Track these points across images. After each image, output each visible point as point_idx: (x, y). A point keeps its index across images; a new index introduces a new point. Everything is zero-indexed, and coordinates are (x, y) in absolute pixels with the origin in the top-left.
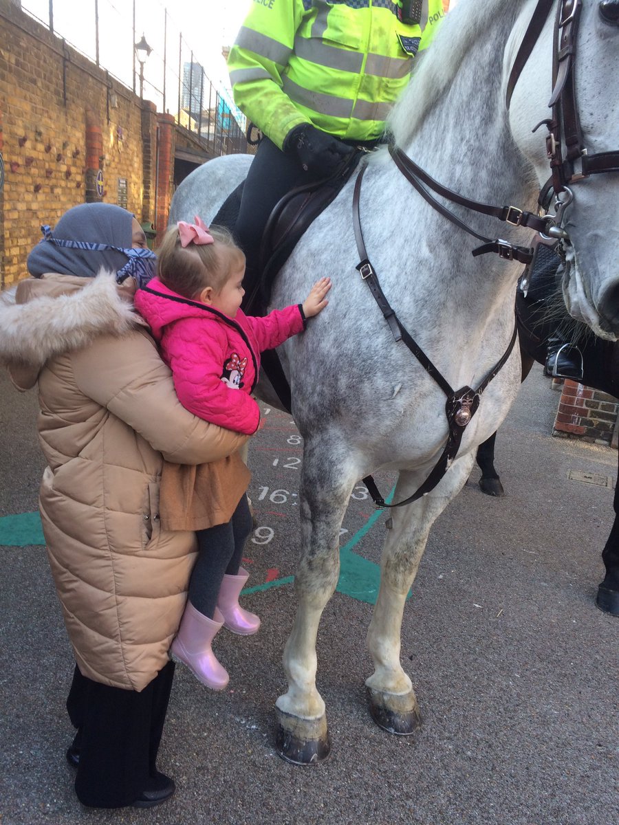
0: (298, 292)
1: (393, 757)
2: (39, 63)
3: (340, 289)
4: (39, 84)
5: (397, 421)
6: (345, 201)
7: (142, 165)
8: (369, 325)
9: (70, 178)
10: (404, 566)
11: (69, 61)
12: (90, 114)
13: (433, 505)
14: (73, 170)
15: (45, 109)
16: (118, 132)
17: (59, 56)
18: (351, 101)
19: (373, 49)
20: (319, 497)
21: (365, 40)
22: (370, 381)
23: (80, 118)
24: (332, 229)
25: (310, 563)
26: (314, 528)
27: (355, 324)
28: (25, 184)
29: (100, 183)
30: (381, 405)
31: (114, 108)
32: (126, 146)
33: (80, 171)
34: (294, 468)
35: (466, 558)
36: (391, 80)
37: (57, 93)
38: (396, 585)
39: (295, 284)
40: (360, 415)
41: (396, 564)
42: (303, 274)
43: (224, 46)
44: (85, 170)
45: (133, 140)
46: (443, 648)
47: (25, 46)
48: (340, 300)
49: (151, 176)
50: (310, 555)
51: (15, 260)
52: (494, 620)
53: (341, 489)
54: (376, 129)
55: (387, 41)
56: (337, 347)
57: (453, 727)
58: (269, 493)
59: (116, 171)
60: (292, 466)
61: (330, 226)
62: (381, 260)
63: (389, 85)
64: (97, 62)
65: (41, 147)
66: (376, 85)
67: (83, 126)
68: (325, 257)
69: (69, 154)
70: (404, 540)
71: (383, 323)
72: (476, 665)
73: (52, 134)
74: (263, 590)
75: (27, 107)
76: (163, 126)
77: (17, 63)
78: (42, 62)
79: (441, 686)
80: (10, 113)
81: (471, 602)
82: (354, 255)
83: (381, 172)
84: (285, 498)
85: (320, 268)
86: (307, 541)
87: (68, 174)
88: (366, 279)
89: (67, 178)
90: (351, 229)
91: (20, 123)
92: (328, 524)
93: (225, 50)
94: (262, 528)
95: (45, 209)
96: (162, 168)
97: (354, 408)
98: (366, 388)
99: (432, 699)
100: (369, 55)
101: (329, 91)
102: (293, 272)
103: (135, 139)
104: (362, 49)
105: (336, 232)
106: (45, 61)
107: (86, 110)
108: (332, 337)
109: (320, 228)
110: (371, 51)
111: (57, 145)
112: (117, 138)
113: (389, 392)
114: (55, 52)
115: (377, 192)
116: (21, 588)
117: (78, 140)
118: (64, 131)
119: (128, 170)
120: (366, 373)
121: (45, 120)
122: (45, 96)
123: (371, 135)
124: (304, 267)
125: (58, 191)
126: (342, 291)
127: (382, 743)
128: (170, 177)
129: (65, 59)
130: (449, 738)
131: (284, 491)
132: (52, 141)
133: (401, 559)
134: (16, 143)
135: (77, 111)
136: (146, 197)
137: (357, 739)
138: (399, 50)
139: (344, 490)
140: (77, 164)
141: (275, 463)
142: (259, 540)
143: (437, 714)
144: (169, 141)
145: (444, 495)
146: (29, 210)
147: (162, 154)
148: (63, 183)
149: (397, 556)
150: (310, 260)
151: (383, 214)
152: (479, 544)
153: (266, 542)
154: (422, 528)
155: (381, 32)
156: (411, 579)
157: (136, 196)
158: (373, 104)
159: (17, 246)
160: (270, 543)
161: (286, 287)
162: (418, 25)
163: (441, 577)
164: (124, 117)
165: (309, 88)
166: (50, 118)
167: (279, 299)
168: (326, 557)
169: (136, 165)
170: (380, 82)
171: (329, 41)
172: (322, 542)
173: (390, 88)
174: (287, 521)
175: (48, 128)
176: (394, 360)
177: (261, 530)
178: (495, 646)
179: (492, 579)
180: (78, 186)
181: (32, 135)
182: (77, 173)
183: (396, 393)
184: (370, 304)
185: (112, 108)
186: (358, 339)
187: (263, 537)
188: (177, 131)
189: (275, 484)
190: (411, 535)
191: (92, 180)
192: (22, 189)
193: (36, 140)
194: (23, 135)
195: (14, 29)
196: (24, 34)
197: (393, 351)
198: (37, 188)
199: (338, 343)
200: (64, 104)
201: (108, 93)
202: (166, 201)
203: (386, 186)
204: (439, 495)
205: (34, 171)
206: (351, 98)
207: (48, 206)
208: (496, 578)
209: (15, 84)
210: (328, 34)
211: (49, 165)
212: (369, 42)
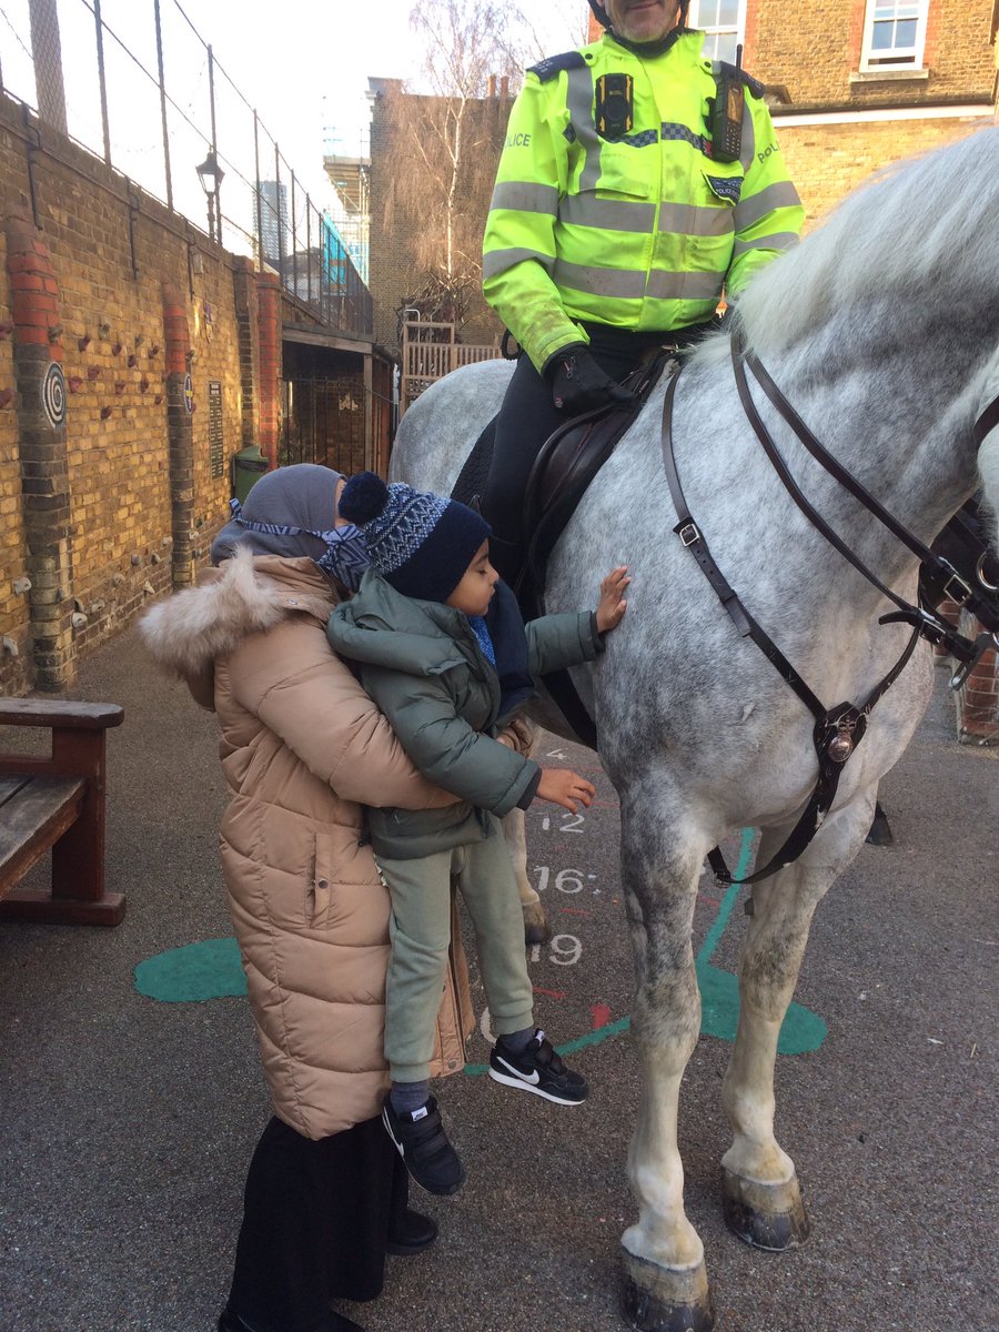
0: (590, 572)
1: (885, 1309)
2: (98, 218)
3: (648, 562)
4: (100, 252)
5: (750, 759)
6: (649, 432)
7: (238, 357)
8: (700, 613)
9: (147, 391)
10: (770, 974)
11: (137, 210)
12: (168, 288)
13: (810, 879)
14: (151, 377)
15: (110, 288)
16: (205, 311)
17: (123, 205)
18: (642, 274)
19: (667, 196)
20: (650, 881)
21: (655, 183)
22: (705, 696)
23: (155, 296)
24: (632, 475)
25: (650, 995)
26: (650, 935)
27: (677, 611)
28: (89, 408)
29: (189, 393)
30: (724, 732)
31: (198, 274)
32: (216, 331)
33: (159, 378)
34: (577, 831)
35: (892, 961)
36: (700, 239)
37: (123, 262)
38: (759, 1004)
39: (585, 561)
40: (694, 745)
41: (757, 970)
42: (595, 546)
43: (327, 154)
44: (166, 376)
45: (224, 320)
46: (906, 1118)
47: (79, 195)
48: (650, 577)
49: (253, 372)
50: (649, 982)
51: (81, 531)
52: (968, 1063)
53: (681, 865)
54: (685, 311)
55: (688, 183)
56: (653, 646)
57: (961, 1249)
58: (552, 876)
59: (206, 370)
60: (573, 828)
61: (629, 472)
62: (713, 519)
63: (698, 246)
64: (170, 204)
65: (107, 348)
66: (677, 247)
67: (160, 308)
68: (623, 517)
69: (144, 355)
70: (768, 933)
71: (720, 610)
72: (965, 1142)
73: (121, 325)
74: (595, 1043)
75: (85, 288)
76: (262, 292)
77: (71, 223)
78: (101, 217)
79: (922, 1183)
80: (65, 302)
81: (923, 1037)
82: (667, 510)
83: (705, 385)
84: (579, 882)
85: (618, 535)
86: (643, 959)
87: (144, 385)
88: (690, 546)
89: (143, 391)
90: (662, 473)
91: (78, 314)
92: (669, 925)
93: (329, 161)
94: (560, 937)
95: (116, 443)
96: (265, 358)
97: (684, 736)
98: (701, 706)
99: (914, 1205)
100: (664, 205)
101: (609, 262)
102: (581, 544)
103: (227, 318)
104: (653, 199)
105: (638, 479)
106: (106, 216)
107: (163, 284)
108: (644, 632)
109: (616, 475)
110: (664, 200)
111: (128, 342)
112: (204, 319)
113: (735, 713)
114: (118, 199)
115: (700, 417)
116: (223, 1072)
117: (155, 330)
118: (136, 319)
119: (221, 367)
120: (699, 684)
121: (111, 305)
122: (108, 270)
123: (678, 320)
124: (596, 536)
125: (132, 413)
126: (652, 563)
127: (862, 1288)
128: (278, 370)
129: (132, 209)
130: (962, 1270)
131: (575, 871)
132: (122, 337)
133: (765, 964)
134: (74, 346)
135: (151, 286)
136: (247, 406)
137: (821, 1284)
138: (707, 196)
139: (685, 865)
140: (156, 368)
141: (546, 825)
142: (562, 958)
143: (931, 1230)
144: (274, 315)
145: (826, 865)
146: (96, 447)
147: (264, 335)
148: (137, 400)
149: (759, 957)
150: (603, 526)
151: (712, 452)
152: (904, 935)
153: (574, 960)
154: (795, 917)
155: (678, 172)
156: (786, 996)
157: (233, 406)
158: (675, 275)
159: (83, 506)
160: (581, 961)
161: (572, 566)
162: (738, 162)
163: (862, 997)
164: (212, 286)
165: (581, 262)
166: (117, 302)
167: (563, 584)
168: (674, 982)
169: (231, 359)
170: (684, 243)
171: (605, 191)
172: (665, 958)
173: (701, 250)
174: (595, 922)
175: (115, 318)
176: (742, 668)
177: (560, 941)
178: (983, 1107)
179: (943, 995)
180: (158, 402)
181: (94, 332)
182: (156, 382)
183: (745, 717)
184: (698, 581)
185: (196, 274)
186: (683, 633)
187: (566, 953)
188: (283, 298)
189: (556, 861)
190: (779, 926)
191: (176, 391)
192: (85, 418)
193: (101, 339)
194: (83, 333)
195: (66, 173)
196: (77, 178)
197: (740, 654)
198: (106, 413)
199: (653, 640)
200: (134, 277)
201: (189, 252)
202: (274, 409)
203: (715, 407)
204: (818, 864)
205: (100, 386)
206: (643, 269)
207: (120, 438)
208: (948, 992)
209: (69, 256)
210: (602, 182)
211: (119, 375)
212: (661, 187)
